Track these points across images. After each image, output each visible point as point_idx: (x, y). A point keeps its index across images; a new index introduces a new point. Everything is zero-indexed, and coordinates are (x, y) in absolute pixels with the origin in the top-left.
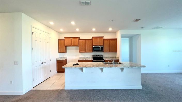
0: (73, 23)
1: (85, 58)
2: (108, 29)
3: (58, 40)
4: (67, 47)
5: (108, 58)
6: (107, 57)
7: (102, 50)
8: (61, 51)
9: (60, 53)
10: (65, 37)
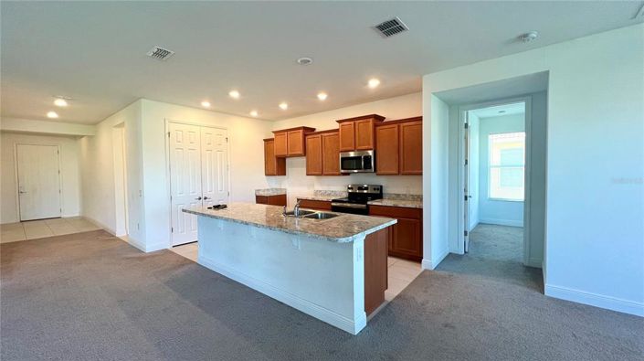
0: (235, 94)
1: (329, 195)
2: (366, 84)
3: (265, 140)
4: (287, 160)
5: (404, 200)
6: (398, 195)
7: (367, 166)
8: (271, 172)
9: (268, 177)
10: (274, 132)
